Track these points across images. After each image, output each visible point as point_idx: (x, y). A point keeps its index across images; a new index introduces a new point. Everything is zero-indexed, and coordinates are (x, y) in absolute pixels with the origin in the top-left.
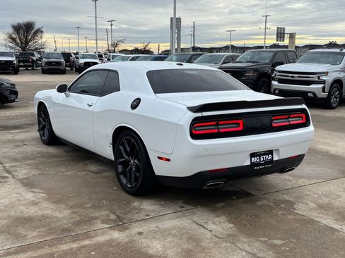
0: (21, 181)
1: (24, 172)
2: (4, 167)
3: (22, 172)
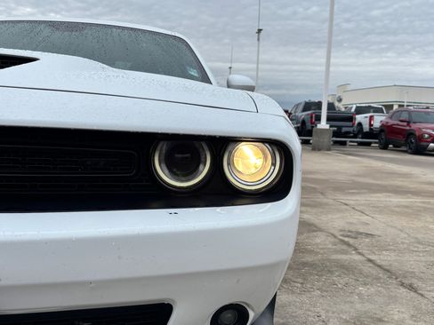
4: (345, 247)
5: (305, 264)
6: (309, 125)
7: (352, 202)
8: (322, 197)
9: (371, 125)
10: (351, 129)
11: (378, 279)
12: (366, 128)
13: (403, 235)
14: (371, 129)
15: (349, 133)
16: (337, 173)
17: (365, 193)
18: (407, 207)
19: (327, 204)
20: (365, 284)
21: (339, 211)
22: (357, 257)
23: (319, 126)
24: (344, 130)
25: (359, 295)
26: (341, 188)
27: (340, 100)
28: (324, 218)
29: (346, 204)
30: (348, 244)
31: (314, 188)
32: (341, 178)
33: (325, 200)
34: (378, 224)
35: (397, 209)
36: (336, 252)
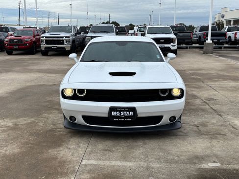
0: (198, 98)
1: (197, 102)
2: (209, 106)
3: (198, 101)
4: (205, 104)
5: (191, 109)
6: (202, 39)
7: (213, 86)
8: (202, 83)
9: (235, 37)
10: (225, 40)
11: (211, 113)
12: (233, 39)
13: (226, 99)
14: (235, 40)
15: (224, 42)
16: (212, 69)
17: (220, 81)
18: (234, 87)
19: (203, 87)
20: (207, 114)
21: (207, 90)
22: (208, 107)
23: (207, 42)
24: (221, 41)
25: (205, 117)
26: (211, 78)
27: (223, 17)
28: (201, 93)
29: (211, 87)
30: (206, 103)
31: (200, 79)
32: (213, 72)
33: (203, 85)
34: (219, 95)
35: (230, 88)
36: (202, 105)
